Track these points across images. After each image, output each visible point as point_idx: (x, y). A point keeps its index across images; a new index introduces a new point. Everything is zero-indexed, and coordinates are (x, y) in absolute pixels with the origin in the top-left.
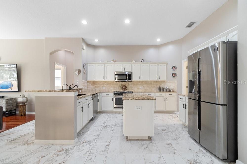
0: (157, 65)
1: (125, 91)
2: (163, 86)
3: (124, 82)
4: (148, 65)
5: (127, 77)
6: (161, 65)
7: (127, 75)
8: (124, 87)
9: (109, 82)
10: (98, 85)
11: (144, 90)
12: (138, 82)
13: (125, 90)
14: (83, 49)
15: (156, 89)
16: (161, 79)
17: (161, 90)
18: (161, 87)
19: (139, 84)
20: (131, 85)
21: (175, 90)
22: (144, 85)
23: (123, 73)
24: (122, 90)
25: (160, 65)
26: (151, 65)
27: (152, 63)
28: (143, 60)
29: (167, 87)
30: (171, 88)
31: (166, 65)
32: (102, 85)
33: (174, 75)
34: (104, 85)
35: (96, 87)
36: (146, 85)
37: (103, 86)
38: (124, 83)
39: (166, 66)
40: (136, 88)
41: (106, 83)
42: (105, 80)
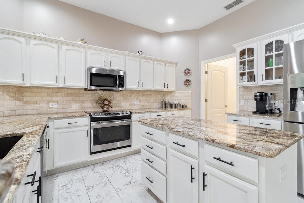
0: (163, 64)
1: (107, 111)
2: (169, 99)
4: (151, 62)
5: (118, 82)
7: (117, 77)
8: (106, 103)
9: (69, 91)
10: (35, 99)
11: (141, 108)
12: (132, 91)
13: (108, 108)
15: (157, 104)
16: (170, 88)
17: (167, 106)
18: (167, 102)
19: (132, 96)
20: (118, 99)
21: (189, 106)
22: (141, 98)
23: (108, 73)
24: (101, 110)
25: (167, 65)
26: (156, 63)
27: (156, 60)
28: (141, 52)
29: (176, 101)
30: (182, 102)
31: (174, 66)
32: (49, 99)
33: (187, 83)
34: (54, 99)
35: (26, 103)
36: (144, 98)
37: (52, 102)
38: (105, 94)
39: (174, 68)
40: (128, 104)
41: (59, 94)
42: (61, 85)
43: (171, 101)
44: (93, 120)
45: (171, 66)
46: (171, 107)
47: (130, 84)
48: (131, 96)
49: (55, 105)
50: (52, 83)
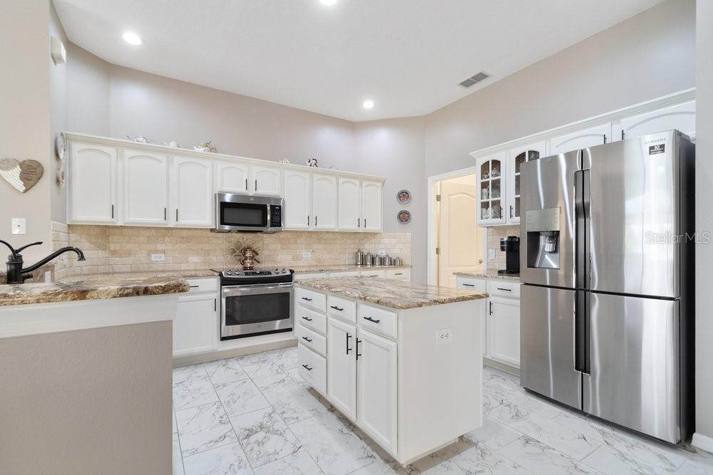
0: (357, 182)
1: (251, 268)
2: (369, 248)
3: (248, 234)
4: (334, 179)
5: (269, 217)
6: (368, 185)
7: (269, 208)
8: (249, 254)
9: (185, 233)
10: (129, 246)
11: (314, 264)
12: (298, 233)
13: (252, 263)
14: (56, 59)
15: (348, 258)
16: (370, 228)
17: (365, 260)
18: (365, 252)
19: (299, 242)
20: (271, 247)
21: (407, 261)
22: (315, 246)
23: (252, 201)
24: (240, 266)
25: (365, 183)
26: (341, 180)
27: (344, 176)
28: (314, 162)
29: (382, 253)
30: (394, 253)
31: (379, 185)
32: (150, 247)
33: (404, 217)
34: (160, 247)
35: (114, 253)
36: (321, 246)
37: (156, 251)
38: (248, 239)
39: (380, 189)
40: (289, 257)
41: (167, 239)
42: (171, 223)
43: (373, 252)
44: (225, 282)
45: (373, 185)
46: (373, 263)
47: (292, 220)
48: (296, 243)
49: (160, 257)
50: (156, 220)
